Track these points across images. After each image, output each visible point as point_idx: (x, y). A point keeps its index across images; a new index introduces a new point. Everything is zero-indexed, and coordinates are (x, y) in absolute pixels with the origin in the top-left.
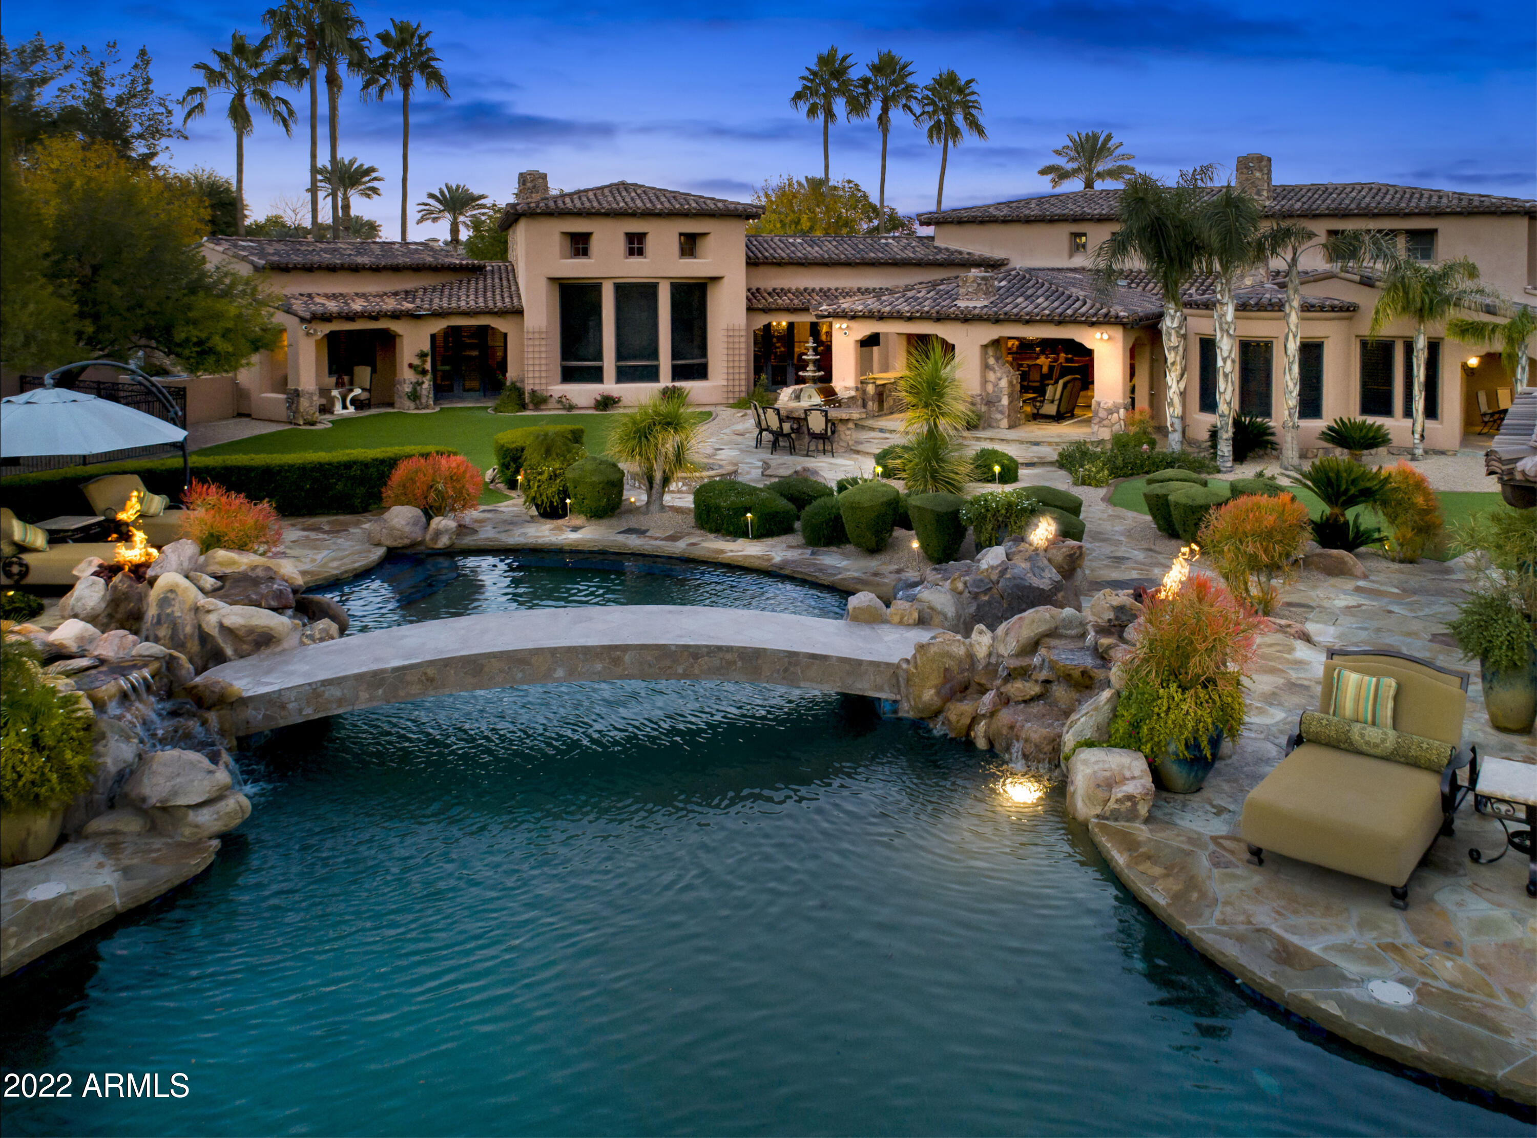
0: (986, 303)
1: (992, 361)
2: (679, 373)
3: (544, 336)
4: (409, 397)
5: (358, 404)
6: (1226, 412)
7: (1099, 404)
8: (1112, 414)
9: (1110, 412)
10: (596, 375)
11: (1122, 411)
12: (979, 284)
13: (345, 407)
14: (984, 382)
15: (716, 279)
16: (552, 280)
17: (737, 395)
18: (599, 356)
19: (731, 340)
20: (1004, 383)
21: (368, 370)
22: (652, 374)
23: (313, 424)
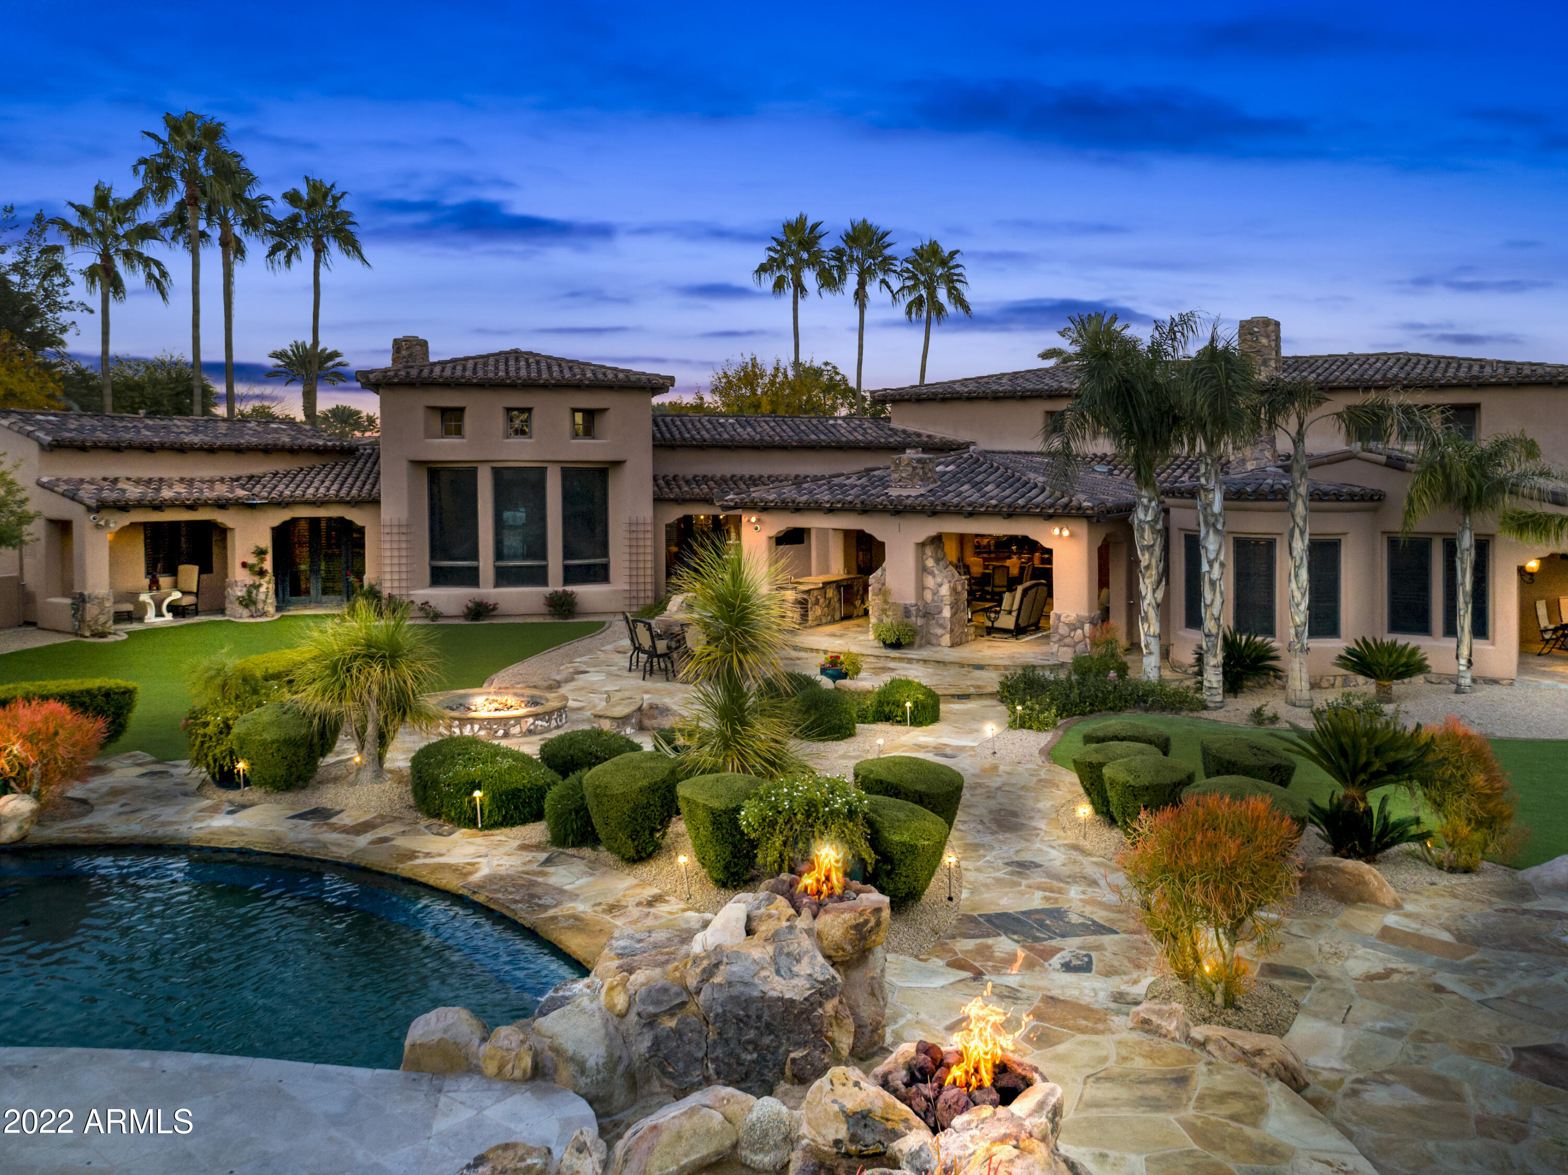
0: (922, 491)
1: (930, 563)
2: (572, 575)
3: (404, 530)
4: (241, 603)
5: (175, 609)
6: (1214, 631)
7: (1058, 617)
8: (1075, 630)
9: (1073, 627)
10: (470, 577)
11: (1087, 627)
12: (914, 468)
13: (159, 614)
14: (921, 588)
15: (618, 464)
16: (417, 463)
17: (641, 602)
18: (475, 556)
19: (634, 535)
20: (945, 590)
21: (195, 569)
22: (538, 576)
23: (103, 635)
